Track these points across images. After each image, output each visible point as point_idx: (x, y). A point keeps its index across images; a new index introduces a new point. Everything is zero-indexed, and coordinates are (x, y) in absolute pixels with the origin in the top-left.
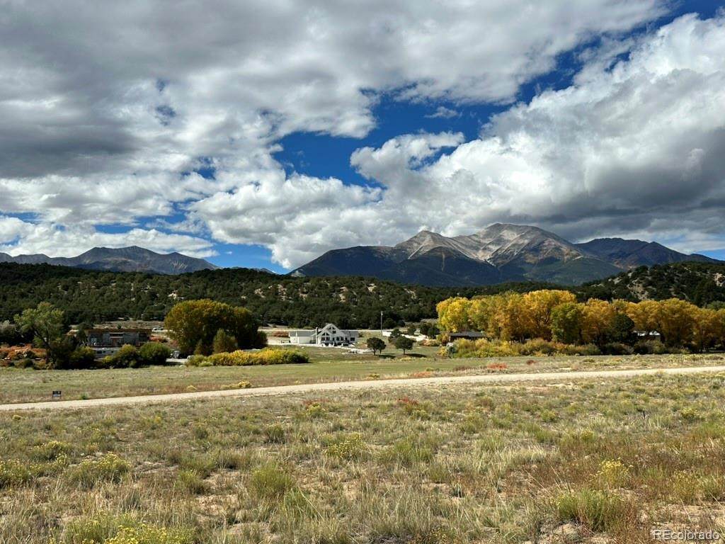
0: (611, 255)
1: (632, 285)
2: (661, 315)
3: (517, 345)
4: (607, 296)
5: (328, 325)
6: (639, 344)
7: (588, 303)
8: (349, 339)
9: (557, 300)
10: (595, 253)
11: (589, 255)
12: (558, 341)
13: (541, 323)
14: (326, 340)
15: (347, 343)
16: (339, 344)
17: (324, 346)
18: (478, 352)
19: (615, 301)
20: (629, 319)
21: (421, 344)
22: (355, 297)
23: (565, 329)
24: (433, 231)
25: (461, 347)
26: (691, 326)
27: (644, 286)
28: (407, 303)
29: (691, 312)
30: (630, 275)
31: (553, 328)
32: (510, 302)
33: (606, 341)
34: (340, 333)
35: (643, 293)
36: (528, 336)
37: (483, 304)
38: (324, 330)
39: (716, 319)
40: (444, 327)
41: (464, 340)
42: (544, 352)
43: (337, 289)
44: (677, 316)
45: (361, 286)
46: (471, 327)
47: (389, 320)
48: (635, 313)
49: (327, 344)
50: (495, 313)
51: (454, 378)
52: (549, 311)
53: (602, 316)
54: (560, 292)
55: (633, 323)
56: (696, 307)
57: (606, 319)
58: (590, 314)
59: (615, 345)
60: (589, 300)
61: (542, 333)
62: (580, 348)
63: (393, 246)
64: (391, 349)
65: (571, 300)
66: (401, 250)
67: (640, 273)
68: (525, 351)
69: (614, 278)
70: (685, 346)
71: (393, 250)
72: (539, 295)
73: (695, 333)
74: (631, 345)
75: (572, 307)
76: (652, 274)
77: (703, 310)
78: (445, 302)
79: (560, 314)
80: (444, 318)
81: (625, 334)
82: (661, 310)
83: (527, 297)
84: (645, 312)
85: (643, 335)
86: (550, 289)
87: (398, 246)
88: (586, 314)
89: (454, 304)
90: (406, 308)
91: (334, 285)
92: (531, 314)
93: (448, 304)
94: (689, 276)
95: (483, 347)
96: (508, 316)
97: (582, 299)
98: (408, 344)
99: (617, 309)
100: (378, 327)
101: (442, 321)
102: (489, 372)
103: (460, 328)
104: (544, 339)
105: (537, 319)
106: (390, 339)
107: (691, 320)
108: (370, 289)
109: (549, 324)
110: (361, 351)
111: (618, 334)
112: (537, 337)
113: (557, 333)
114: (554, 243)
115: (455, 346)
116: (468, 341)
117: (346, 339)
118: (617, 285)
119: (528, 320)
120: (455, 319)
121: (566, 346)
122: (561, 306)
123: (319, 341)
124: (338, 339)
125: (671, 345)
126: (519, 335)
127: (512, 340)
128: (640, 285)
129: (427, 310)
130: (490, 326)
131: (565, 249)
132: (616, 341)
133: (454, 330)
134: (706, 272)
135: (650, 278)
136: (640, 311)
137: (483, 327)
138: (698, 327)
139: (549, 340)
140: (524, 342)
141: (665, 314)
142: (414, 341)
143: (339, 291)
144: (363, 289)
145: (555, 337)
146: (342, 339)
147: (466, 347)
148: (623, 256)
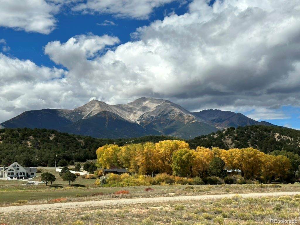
0: (213, 120)
1: (225, 139)
2: (242, 158)
3: (150, 178)
4: (208, 146)
5: (14, 163)
6: (228, 177)
7: (197, 149)
8: (30, 174)
9: (177, 147)
10: (203, 118)
11: (200, 120)
12: (177, 175)
13: (166, 163)
14: (11, 175)
15: (28, 176)
16: (22, 178)
17: (9, 179)
18: (122, 183)
19: (214, 149)
20: (222, 161)
21: (83, 177)
22: (39, 143)
23: (182, 167)
24: (99, 100)
25: (110, 179)
26: (260, 166)
27: (232, 140)
28: (77, 148)
29: (260, 157)
30: (224, 132)
31: (174, 166)
32: (146, 148)
33: (207, 175)
34: (22, 169)
35: (231, 144)
36: (157, 172)
37: (128, 149)
38: (10, 167)
39: (276, 161)
40: (101, 165)
41: (113, 174)
42: (167, 183)
43: (26, 137)
44: (252, 159)
45: (45, 136)
46: (120, 165)
47: (63, 160)
48: (225, 156)
49: (11, 178)
50: (135, 155)
52: (171, 154)
53: (205, 158)
54: (178, 142)
55: (225, 163)
56: (264, 153)
57: (208, 160)
58: (197, 157)
59: (213, 178)
60: (197, 148)
61: (166, 170)
62: (190, 180)
63: (73, 109)
64: (59, 181)
65: (186, 147)
66: (77, 112)
67: (230, 131)
68: (154, 182)
69: (214, 134)
70: (257, 179)
71: (72, 113)
72: (165, 143)
73: (262, 171)
74: (223, 178)
75: (186, 152)
76: (237, 132)
77: (268, 156)
78: (102, 148)
79: (178, 156)
80: (101, 159)
81: (219, 170)
82: (242, 155)
83: (157, 144)
84: (232, 156)
85: (231, 171)
86: (172, 140)
87: (76, 109)
88: (195, 157)
89: (108, 149)
90: (76, 152)
91: (24, 135)
92: (159, 156)
93: (105, 148)
94: (260, 134)
95: (126, 179)
96: (144, 158)
97: (193, 146)
98: (73, 177)
99: (215, 154)
100: (53, 165)
101: (100, 160)
102: (113, 197)
103: (112, 166)
104: (168, 174)
105: (163, 160)
106: (61, 174)
107: (260, 161)
108: (51, 138)
109: (171, 164)
110: (37, 183)
111: (214, 171)
112: (163, 172)
113: (176, 170)
114: (177, 111)
115: (106, 178)
116: (116, 175)
117: (27, 174)
118: (216, 139)
119: (158, 160)
120: (108, 160)
121: (181, 178)
122: (179, 151)
123: (6, 175)
124: (21, 174)
125: (248, 179)
126: (151, 171)
127: (146, 174)
128: (230, 139)
129: (91, 154)
130: (132, 164)
131: (185, 115)
132: (213, 175)
133: (108, 168)
134: (270, 132)
135: (236, 135)
136: (229, 156)
137: (127, 165)
138: (264, 166)
139: (171, 175)
140: (154, 176)
141: (244, 158)
142: (78, 175)
143: (27, 140)
144: (45, 138)
145: (174, 172)
146: (24, 174)
147: (114, 179)
148: (220, 121)
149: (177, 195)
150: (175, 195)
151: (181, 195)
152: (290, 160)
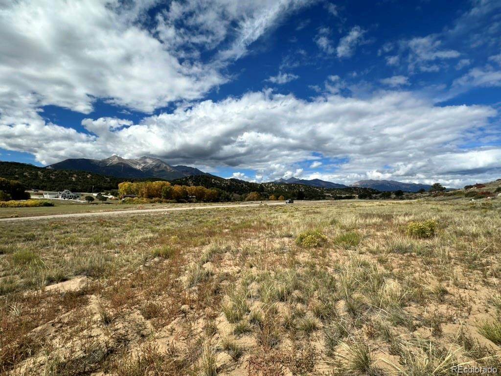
0: (183, 171)
1: (188, 181)
3: (149, 200)
4: (180, 184)
5: (66, 190)
9: (164, 185)
10: (178, 170)
11: (176, 170)
12: (164, 199)
14: (64, 197)
15: (75, 198)
16: (71, 198)
17: (63, 199)
18: (134, 202)
19: (183, 186)
21: (111, 199)
22: (80, 179)
23: (166, 194)
24: (118, 156)
25: (128, 200)
26: (204, 194)
27: (192, 182)
28: (105, 183)
29: (205, 190)
30: (188, 178)
31: (162, 194)
32: (148, 185)
33: (179, 198)
34: (71, 194)
35: (191, 184)
36: (154, 197)
37: (137, 185)
38: (63, 192)
39: (212, 192)
40: (121, 192)
41: (129, 198)
42: (159, 202)
44: (201, 191)
45: (84, 175)
46: (132, 193)
48: (188, 190)
49: (65, 199)
50: (142, 188)
51: (123, 212)
52: (161, 188)
53: (178, 190)
54: (166, 182)
55: (188, 193)
57: (180, 191)
58: (175, 190)
59: (182, 200)
60: (175, 185)
62: (171, 201)
64: (96, 201)
65: (169, 185)
66: (104, 162)
67: (191, 177)
68: (152, 202)
69: (183, 178)
70: (202, 200)
71: (100, 162)
72: (158, 182)
73: (205, 197)
74: (187, 200)
75: (169, 187)
78: (122, 183)
79: (165, 189)
81: (185, 196)
82: (196, 190)
83: (154, 183)
84: (192, 190)
85: (191, 197)
86: (162, 181)
87: (103, 160)
88: (173, 190)
89: (126, 184)
90: (104, 185)
91: (70, 174)
92: (155, 189)
93: (124, 184)
94: (205, 179)
95: (136, 200)
96: (147, 189)
97: (172, 185)
98: (105, 199)
99: (184, 188)
100: (91, 192)
101: (120, 190)
103: (128, 193)
104: (159, 198)
105: (157, 191)
106: (97, 197)
108: (88, 176)
110: (82, 202)
111: (183, 197)
112: (157, 197)
114: (164, 165)
115: (125, 200)
116: (131, 198)
117: (75, 196)
118: (184, 181)
119: (154, 191)
120: (126, 190)
121: (166, 200)
122: (165, 187)
123: (60, 197)
124: (70, 196)
125: (198, 200)
126: (150, 196)
127: (147, 198)
129: (114, 186)
130: (139, 193)
131: (168, 168)
133: (125, 194)
134: (210, 178)
135: (194, 179)
136: (190, 189)
137: (137, 193)
138: (206, 195)
139: (161, 198)
140: (152, 199)
142: (108, 198)
143: (72, 176)
145: (163, 197)
146: (73, 196)
147: (130, 200)
148: (187, 171)
149: (168, 208)
152: (218, 192)
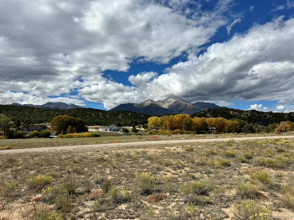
0: (201, 107)
1: (207, 114)
2: (216, 122)
3: (171, 131)
4: (200, 116)
5: (112, 125)
6: (209, 131)
7: (194, 118)
8: (119, 129)
9: (184, 117)
10: (196, 106)
11: (194, 107)
12: (185, 130)
13: (180, 124)
14: (111, 130)
15: (118, 131)
16: (115, 131)
18: (159, 133)
19: (202, 118)
20: (207, 123)
21: (142, 131)
22: (124, 117)
23: (187, 126)
24: (150, 99)
25: (154, 132)
26: (225, 126)
27: (210, 114)
28: (140, 119)
29: (225, 121)
30: (206, 111)
31: (183, 126)
32: (170, 117)
33: (199, 130)
34: (115, 127)
35: (210, 116)
36: (176, 129)
37: (162, 118)
38: (110, 126)
39: (233, 124)
40: (150, 126)
41: (155, 129)
42: (180, 134)
43: (119, 114)
44: (221, 122)
45: (127, 113)
46: (158, 126)
47: (134, 124)
48: (208, 121)
50: (165, 121)
52: (182, 120)
53: (198, 122)
54: (185, 114)
55: (208, 124)
56: (227, 120)
57: (200, 123)
58: (195, 121)
59: (202, 131)
60: (194, 117)
61: (180, 127)
62: (191, 132)
63: (139, 103)
64: (130, 133)
65: (189, 117)
66: (142, 104)
67: (209, 110)
68: (174, 133)
69: (202, 112)
70: (223, 132)
71: (139, 104)
72: (179, 115)
73: (226, 128)
74: (207, 131)
75: (189, 119)
76: (213, 111)
77: (229, 121)
78: (150, 118)
79: (185, 121)
80: (150, 123)
81: (205, 128)
82: (216, 121)
83: (175, 116)
84: (211, 121)
85: (211, 128)
86: (182, 113)
87: (141, 103)
88: (193, 121)
89: (153, 118)
90: (140, 120)
92: (176, 121)
93: (152, 118)
94: (223, 112)
95: (161, 132)
96: (169, 122)
98: (137, 131)
99: (203, 120)
100: (129, 126)
103: (155, 126)
104: (180, 129)
105: (178, 123)
106: (132, 129)
107: (225, 124)
108: (129, 114)
109: (182, 125)
111: (203, 128)
112: (178, 128)
113: (184, 127)
114: (185, 103)
115: (152, 131)
116: (156, 130)
118: (203, 114)
119: (176, 123)
120: (153, 123)
121: (187, 131)
122: (185, 119)
123: (108, 130)
125: (219, 132)
126: (172, 128)
127: (170, 130)
128: (209, 114)
129: (145, 121)
130: (164, 125)
131: (188, 104)
132: (202, 130)
133: (153, 127)
134: (228, 111)
135: (212, 112)
136: (210, 121)
137: (162, 125)
138: (227, 126)
139: (182, 130)
140: (174, 130)
141: (217, 122)
142: (140, 130)
144: (127, 115)
145: (184, 128)
146: (116, 129)
147: (155, 132)
148: (204, 107)
149: (186, 139)
150: (185, 139)
151: (189, 139)
152: (240, 123)
